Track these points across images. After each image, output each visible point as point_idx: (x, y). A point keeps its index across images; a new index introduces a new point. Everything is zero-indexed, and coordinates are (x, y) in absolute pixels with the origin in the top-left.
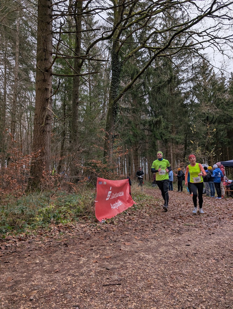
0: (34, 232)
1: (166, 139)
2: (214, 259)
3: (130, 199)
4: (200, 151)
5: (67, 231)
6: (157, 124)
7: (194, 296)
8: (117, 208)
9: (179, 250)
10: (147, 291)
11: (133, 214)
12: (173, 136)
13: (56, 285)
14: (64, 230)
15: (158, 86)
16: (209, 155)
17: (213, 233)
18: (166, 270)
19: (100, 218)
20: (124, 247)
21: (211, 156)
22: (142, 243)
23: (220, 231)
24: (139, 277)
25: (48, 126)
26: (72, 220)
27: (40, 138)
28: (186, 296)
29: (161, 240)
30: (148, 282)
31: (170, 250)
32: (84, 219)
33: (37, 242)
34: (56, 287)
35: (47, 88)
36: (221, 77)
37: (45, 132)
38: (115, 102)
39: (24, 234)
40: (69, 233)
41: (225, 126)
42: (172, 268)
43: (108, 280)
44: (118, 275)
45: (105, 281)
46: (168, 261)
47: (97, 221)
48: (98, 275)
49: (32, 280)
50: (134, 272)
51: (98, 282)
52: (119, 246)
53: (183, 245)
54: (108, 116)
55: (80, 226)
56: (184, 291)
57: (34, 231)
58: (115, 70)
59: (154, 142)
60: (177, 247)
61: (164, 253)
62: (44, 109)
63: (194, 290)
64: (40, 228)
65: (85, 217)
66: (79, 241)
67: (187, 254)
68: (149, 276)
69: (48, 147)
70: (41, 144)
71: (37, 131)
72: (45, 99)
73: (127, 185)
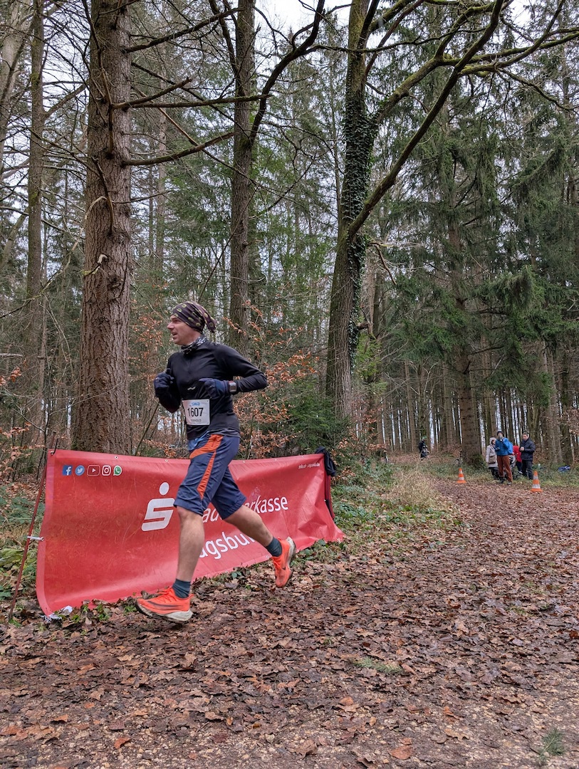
6: (519, 291)
25: (116, 307)
27: (93, 343)
37: (107, 325)
38: (352, 233)
58: (353, 144)
59: (514, 347)
69: (117, 367)
70: (96, 358)
71: (86, 322)
72: (103, 232)
73: (313, 476)
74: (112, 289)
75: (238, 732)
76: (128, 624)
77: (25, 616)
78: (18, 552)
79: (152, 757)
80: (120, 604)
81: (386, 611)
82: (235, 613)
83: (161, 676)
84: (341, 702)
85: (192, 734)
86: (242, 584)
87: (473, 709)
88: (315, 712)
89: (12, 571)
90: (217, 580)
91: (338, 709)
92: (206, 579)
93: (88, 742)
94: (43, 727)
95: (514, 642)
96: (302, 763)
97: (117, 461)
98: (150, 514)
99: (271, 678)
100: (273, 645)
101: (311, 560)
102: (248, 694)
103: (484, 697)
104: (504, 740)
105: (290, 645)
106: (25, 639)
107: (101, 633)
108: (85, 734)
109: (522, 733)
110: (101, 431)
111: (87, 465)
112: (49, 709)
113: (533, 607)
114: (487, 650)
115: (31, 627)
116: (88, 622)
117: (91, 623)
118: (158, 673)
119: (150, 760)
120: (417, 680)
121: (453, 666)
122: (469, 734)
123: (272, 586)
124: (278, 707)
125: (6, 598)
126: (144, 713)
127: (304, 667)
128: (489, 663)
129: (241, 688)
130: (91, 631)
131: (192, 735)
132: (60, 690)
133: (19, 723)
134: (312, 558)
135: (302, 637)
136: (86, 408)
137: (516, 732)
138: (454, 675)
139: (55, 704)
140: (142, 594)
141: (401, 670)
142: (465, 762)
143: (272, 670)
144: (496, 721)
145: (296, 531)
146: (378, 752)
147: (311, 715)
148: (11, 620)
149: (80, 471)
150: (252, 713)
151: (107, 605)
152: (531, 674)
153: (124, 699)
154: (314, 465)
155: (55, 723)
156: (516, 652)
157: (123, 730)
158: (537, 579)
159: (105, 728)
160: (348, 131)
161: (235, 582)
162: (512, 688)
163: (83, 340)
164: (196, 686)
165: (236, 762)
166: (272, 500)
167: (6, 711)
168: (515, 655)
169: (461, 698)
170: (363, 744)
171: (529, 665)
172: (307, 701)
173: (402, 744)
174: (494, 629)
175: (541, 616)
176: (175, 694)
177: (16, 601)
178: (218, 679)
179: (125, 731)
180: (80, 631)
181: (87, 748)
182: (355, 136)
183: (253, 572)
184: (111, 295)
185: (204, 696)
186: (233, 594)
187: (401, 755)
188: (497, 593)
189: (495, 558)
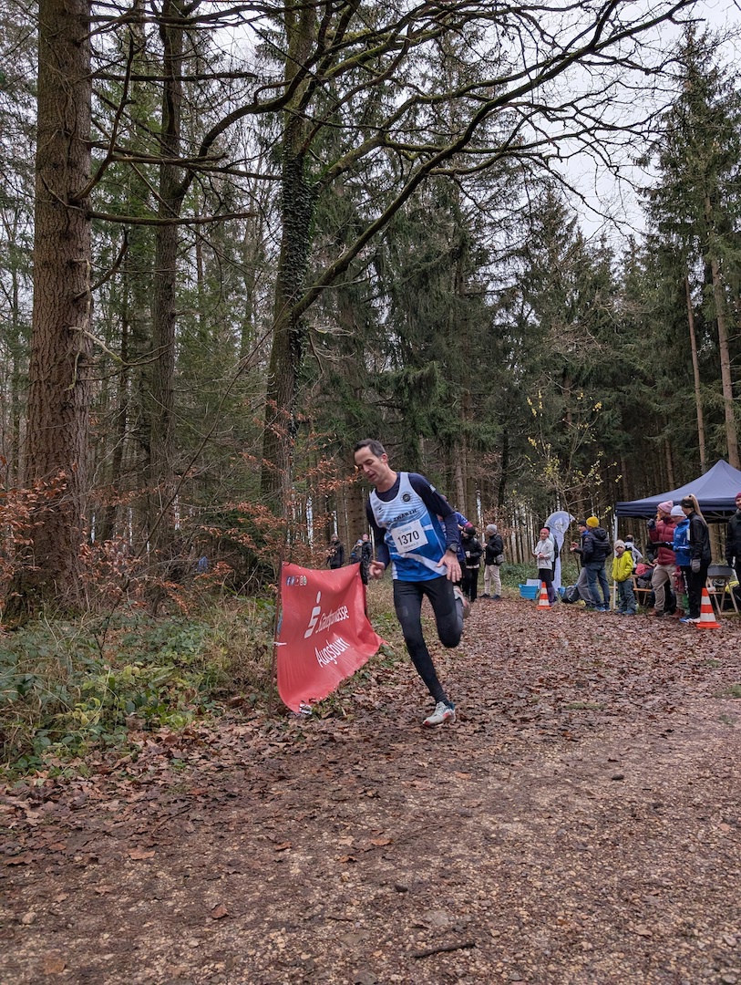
0: (75, 764)
1: (450, 436)
2: (724, 821)
3: (367, 628)
4: (556, 469)
5: (196, 756)
6: (421, 387)
7: (734, 962)
8: (336, 663)
9: (598, 797)
10: (577, 963)
11: (389, 678)
12: (468, 424)
13: (242, 975)
14: (185, 750)
15: (422, 268)
16: (582, 482)
17: (669, 731)
18: (595, 873)
19: (294, 699)
20: (416, 798)
21: (589, 485)
22: (469, 780)
23: (685, 723)
24: (523, 912)
25: (81, 391)
26: (200, 713)
27: (52, 433)
28: (710, 965)
29: (524, 764)
30: (561, 925)
31: (569, 799)
32: (236, 704)
33: (101, 805)
34: (244, 979)
35: (76, 263)
36: (599, 247)
37: (69, 411)
38: (296, 316)
39: (42, 775)
40: (203, 761)
41: (614, 395)
42: (610, 865)
43: (421, 934)
44: (447, 910)
45: (412, 936)
46: (584, 840)
47: (284, 712)
48: (378, 917)
49: (141, 962)
50: (494, 893)
51: (390, 943)
52: (399, 798)
53: (600, 778)
54: (273, 358)
55: (234, 732)
56: (692, 948)
57: (78, 763)
58: (293, 213)
59: (413, 445)
60: (585, 786)
61: (557, 813)
62: (67, 333)
63: (724, 941)
64: (97, 747)
65: (242, 700)
66: (255, 791)
67: (632, 809)
68: (553, 903)
70: (57, 451)
72: (67, 297)
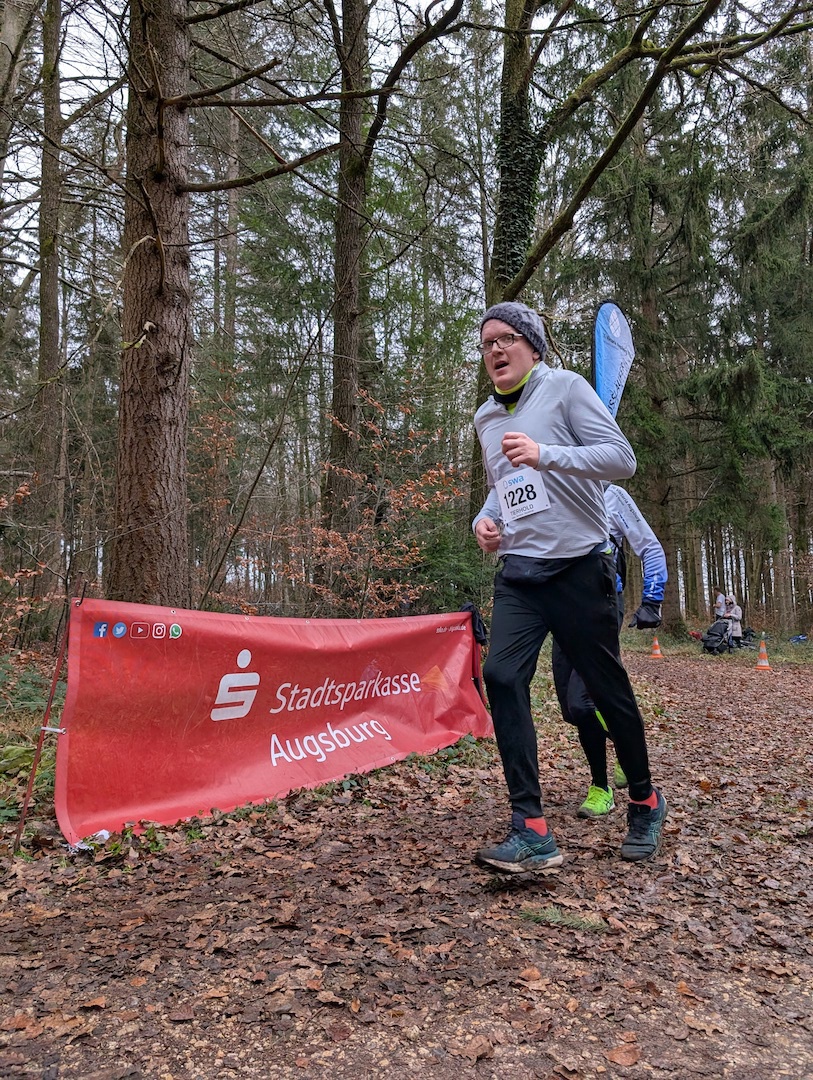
6: (741, 387)
15: (747, 231)
25: (169, 400)
27: (135, 451)
37: (154, 425)
58: (510, 170)
59: (733, 467)
69: (170, 486)
70: (140, 473)
71: (125, 420)
72: (150, 289)
73: (456, 644)
74: (163, 373)
75: (368, 1023)
76: (193, 857)
77: (38, 845)
78: (27, 751)
79: (238, 1065)
80: (179, 828)
81: (571, 837)
82: (351, 841)
83: (246, 935)
84: (522, 975)
85: (299, 1026)
86: (358, 798)
87: (722, 985)
88: (483, 991)
89: (19, 779)
90: (321, 792)
91: (519, 986)
92: (306, 791)
93: (138, 1041)
94: (67, 1017)
95: (767, 883)
96: (472, 1072)
97: (174, 616)
98: (223, 696)
99: (412, 937)
100: (412, 888)
101: (455, 764)
102: (379, 963)
103: (736, 967)
104: (777, 1035)
105: (437, 888)
106: (38, 879)
107: (152, 870)
108: (132, 1028)
109: (801, 1023)
110: (147, 578)
111: (131, 623)
112: (76, 988)
113: (785, 831)
114: (730, 895)
115: (48, 861)
116: (134, 854)
117: (137, 855)
118: (241, 931)
119: (236, 1069)
120: (632, 941)
121: (683, 919)
122: (722, 1025)
123: (401, 802)
124: (426, 983)
125: (10, 819)
126: (223, 994)
127: (461, 921)
128: (735, 914)
129: (368, 954)
130: (138, 867)
131: (299, 1028)
132: (94, 958)
133: (30, 1010)
134: (456, 760)
135: (453, 876)
136: (126, 546)
137: (792, 1021)
138: (687, 933)
139: (86, 980)
140: (212, 812)
141: (607, 925)
142: (722, 1070)
143: (413, 925)
144: (759, 1005)
145: (432, 722)
146: (587, 1054)
147: (479, 996)
148: (17, 850)
149: (120, 631)
150: (388, 993)
151: (161, 828)
152: (800, 931)
153: (191, 972)
154: (457, 628)
155: (85, 1010)
156: (773, 898)
157: (191, 1020)
158: (784, 793)
159: (164, 1017)
160: (504, 152)
161: (348, 794)
162: (775, 952)
163: (121, 447)
164: (300, 951)
165: (371, 1072)
166: (397, 677)
167: (9, 991)
168: (771, 902)
169: (700, 968)
170: (562, 1042)
171: (794, 918)
172: (469, 974)
173: (621, 1041)
174: (735, 864)
175: (799, 846)
176: (269, 963)
177: (25, 823)
178: (334, 940)
179: (195, 1022)
180: (121, 867)
181: (136, 1050)
182: (515, 159)
183: (373, 781)
184: (161, 382)
185: (313, 966)
186: (345, 813)
187: (622, 1059)
188: (728, 812)
189: (718, 761)
